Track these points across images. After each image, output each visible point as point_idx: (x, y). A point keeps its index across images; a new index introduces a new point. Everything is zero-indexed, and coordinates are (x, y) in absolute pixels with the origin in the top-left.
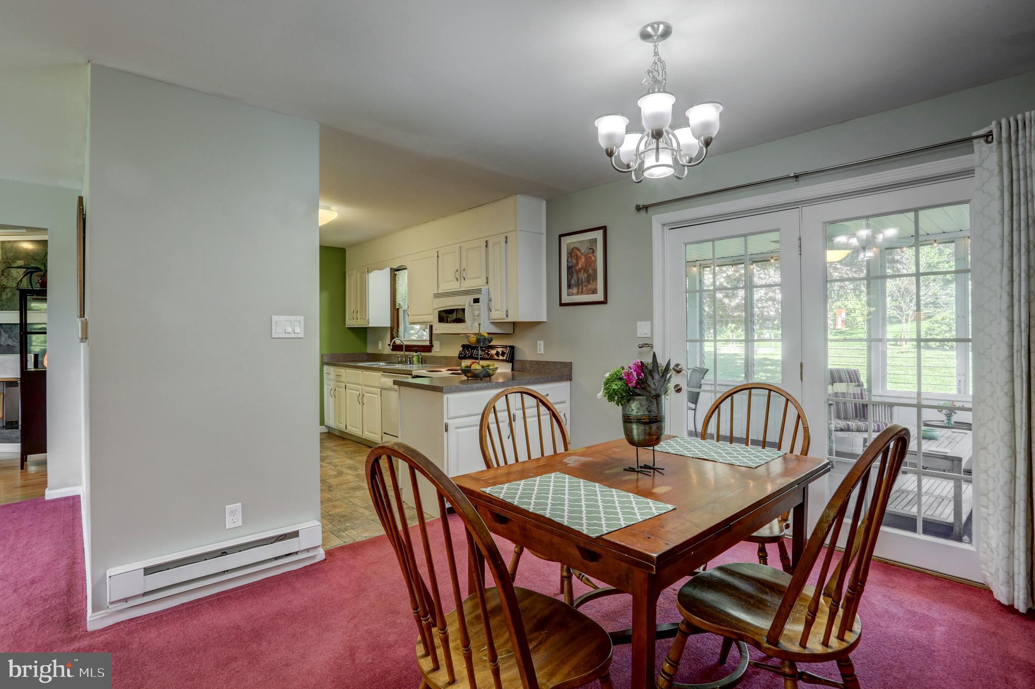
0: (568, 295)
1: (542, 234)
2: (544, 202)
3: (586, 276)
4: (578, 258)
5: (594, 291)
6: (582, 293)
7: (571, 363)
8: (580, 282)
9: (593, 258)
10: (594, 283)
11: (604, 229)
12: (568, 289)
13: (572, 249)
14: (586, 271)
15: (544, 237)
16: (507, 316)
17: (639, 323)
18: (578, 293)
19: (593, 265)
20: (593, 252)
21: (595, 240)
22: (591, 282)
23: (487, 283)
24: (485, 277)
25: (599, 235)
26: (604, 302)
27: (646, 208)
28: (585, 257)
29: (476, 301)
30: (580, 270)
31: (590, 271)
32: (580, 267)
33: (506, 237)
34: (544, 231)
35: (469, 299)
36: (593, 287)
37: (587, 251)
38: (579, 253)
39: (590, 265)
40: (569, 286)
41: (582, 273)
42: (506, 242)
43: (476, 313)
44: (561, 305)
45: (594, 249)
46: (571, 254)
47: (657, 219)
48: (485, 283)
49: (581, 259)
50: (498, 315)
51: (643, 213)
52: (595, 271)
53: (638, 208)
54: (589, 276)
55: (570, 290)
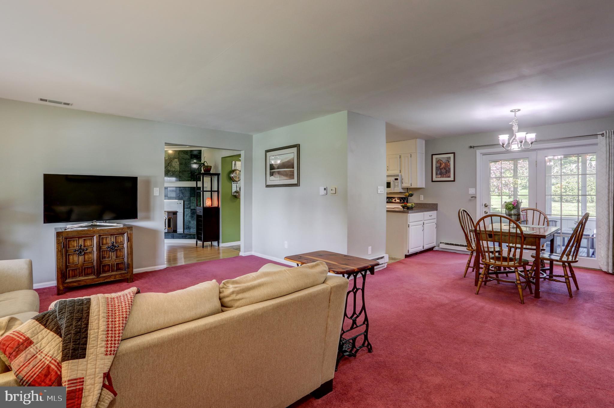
0: (436, 178)
1: (423, 153)
2: (424, 141)
3: (445, 170)
4: (441, 164)
5: (449, 177)
6: (443, 177)
7: (437, 204)
8: (442, 173)
9: (449, 164)
10: (449, 173)
11: (454, 153)
12: (436, 175)
13: (439, 160)
14: (445, 169)
15: (424, 155)
16: (411, 186)
17: (470, 189)
18: (441, 177)
19: (448, 167)
20: (449, 162)
21: (450, 158)
22: (448, 173)
23: (400, 172)
24: (399, 170)
25: (452, 156)
26: (454, 181)
27: (474, 147)
28: (445, 163)
29: (396, 179)
30: (442, 168)
31: (447, 169)
32: (442, 167)
33: (411, 155)
34: (424, 152)
35: (393, 178)
36: (448, 175)
37: (446, 161)
38: (442, 162)
39: (447, 167)
40: (437, 174)
41: (443, 170)
42: (411, 157)
43: (396, 184)
44: (432, 181)
45: (449, 161)
46: (437, 162)
47: (479, 152)
48: (399, 173)
49: (442, 164)
50: (405, 185)
51: (472, 149)
52: (450, 169)
53: (471, 147)
54: (446, 171)
55: (437, 176)
